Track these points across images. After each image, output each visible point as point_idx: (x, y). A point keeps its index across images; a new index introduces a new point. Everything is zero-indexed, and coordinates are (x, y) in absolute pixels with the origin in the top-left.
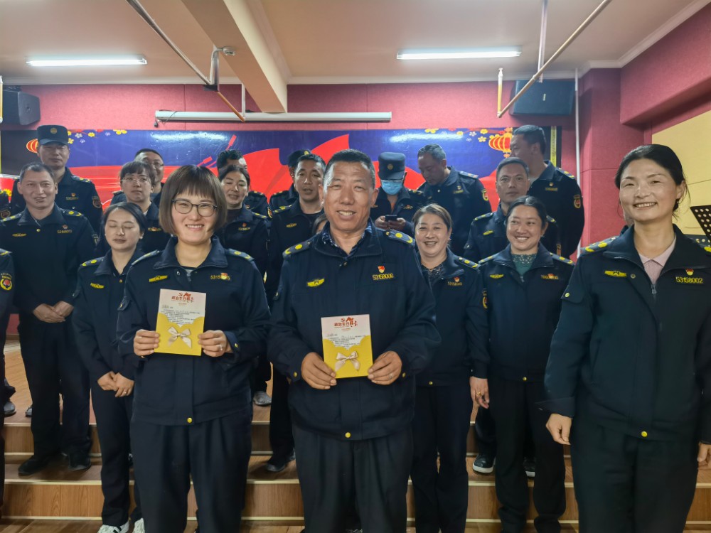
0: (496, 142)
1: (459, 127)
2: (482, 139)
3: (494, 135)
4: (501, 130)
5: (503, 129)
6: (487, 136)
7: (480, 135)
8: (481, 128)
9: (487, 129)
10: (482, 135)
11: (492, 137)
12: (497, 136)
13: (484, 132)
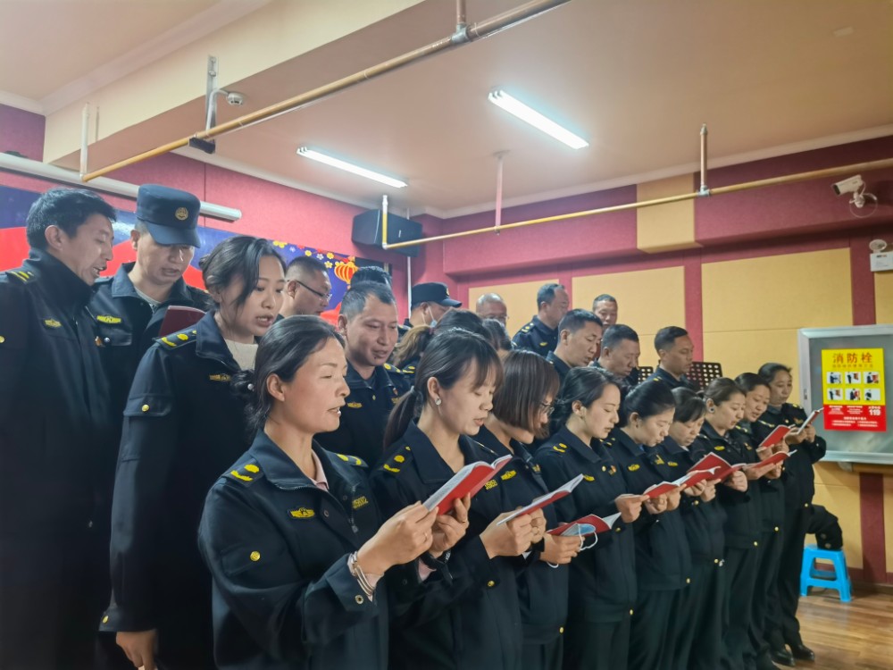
0: (341, 271)
1: (308, 246)
3: (339, 261)
4: (344, 258)
5: (347, 256)
6: (333, 261)
8: (328, 252)
9: (333, 253)
11: (337, 263)
12: (342, 263)
13: (330, 256)
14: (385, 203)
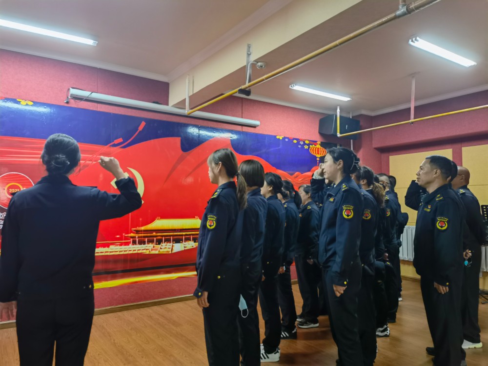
0: (313, 150)
1: (295, 137)
2: (306, 147)
3: (312, 145)
4: (315, 143)
5: (316, 142)
6: (308, 145)
7: (305, 144)
8: (306, 140)
9: (309, 140)
10: (306, 144)
11: (311, 146)
12: (313, 146)
13: (307, 142)
14: (338, 110)
